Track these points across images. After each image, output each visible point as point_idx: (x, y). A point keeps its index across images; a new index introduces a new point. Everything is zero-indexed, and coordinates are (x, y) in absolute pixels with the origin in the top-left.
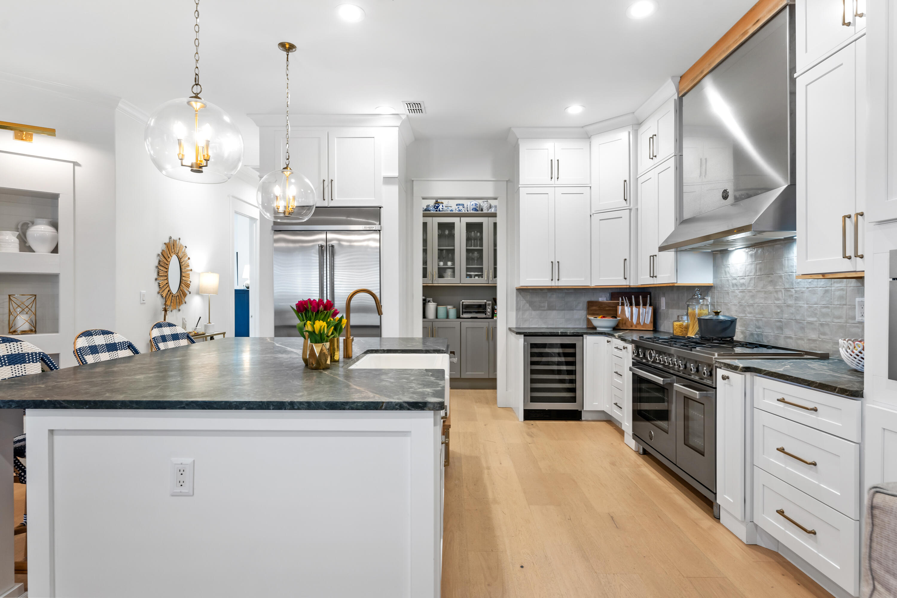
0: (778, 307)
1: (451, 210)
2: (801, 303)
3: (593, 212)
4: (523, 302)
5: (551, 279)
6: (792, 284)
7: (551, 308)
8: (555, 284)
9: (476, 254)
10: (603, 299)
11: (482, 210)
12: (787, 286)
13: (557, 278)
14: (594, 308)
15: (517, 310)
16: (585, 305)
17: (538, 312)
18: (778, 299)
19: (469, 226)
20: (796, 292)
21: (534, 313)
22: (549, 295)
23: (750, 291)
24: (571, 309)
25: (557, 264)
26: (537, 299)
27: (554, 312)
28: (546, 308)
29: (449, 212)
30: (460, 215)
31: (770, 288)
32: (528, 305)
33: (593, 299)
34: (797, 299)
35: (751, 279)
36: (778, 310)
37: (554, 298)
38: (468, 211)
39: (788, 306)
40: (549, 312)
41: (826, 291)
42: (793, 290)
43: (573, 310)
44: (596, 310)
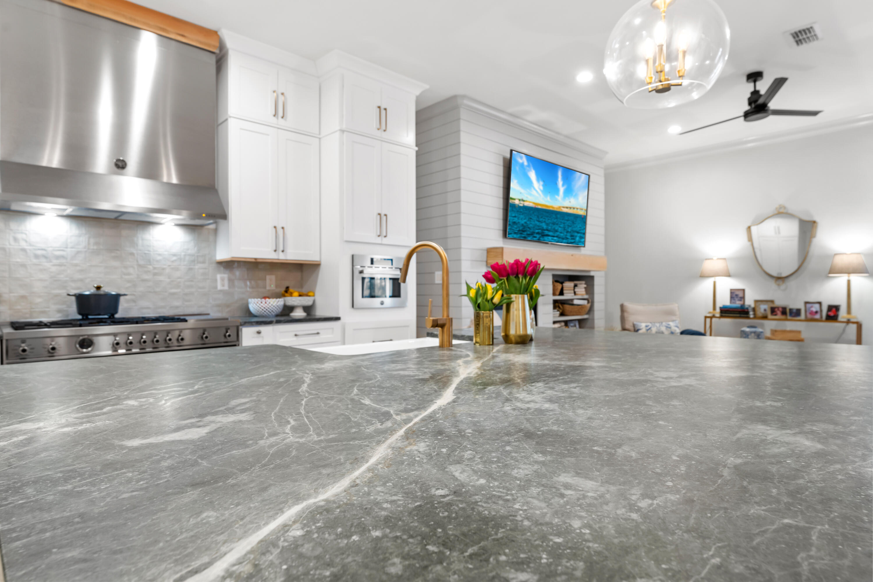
0: (129, 281)
2: (161, 278)
6: (149, 261)
12: (141, 262)
18: (129, 274)
20: (155, 268)
23: (76, 265)
31: (116, 263)
34: (155, 274)
35: (78, 252)
36: (128, 285)
39: (144, 280)
41: (190, 269)
42: (151, 267)
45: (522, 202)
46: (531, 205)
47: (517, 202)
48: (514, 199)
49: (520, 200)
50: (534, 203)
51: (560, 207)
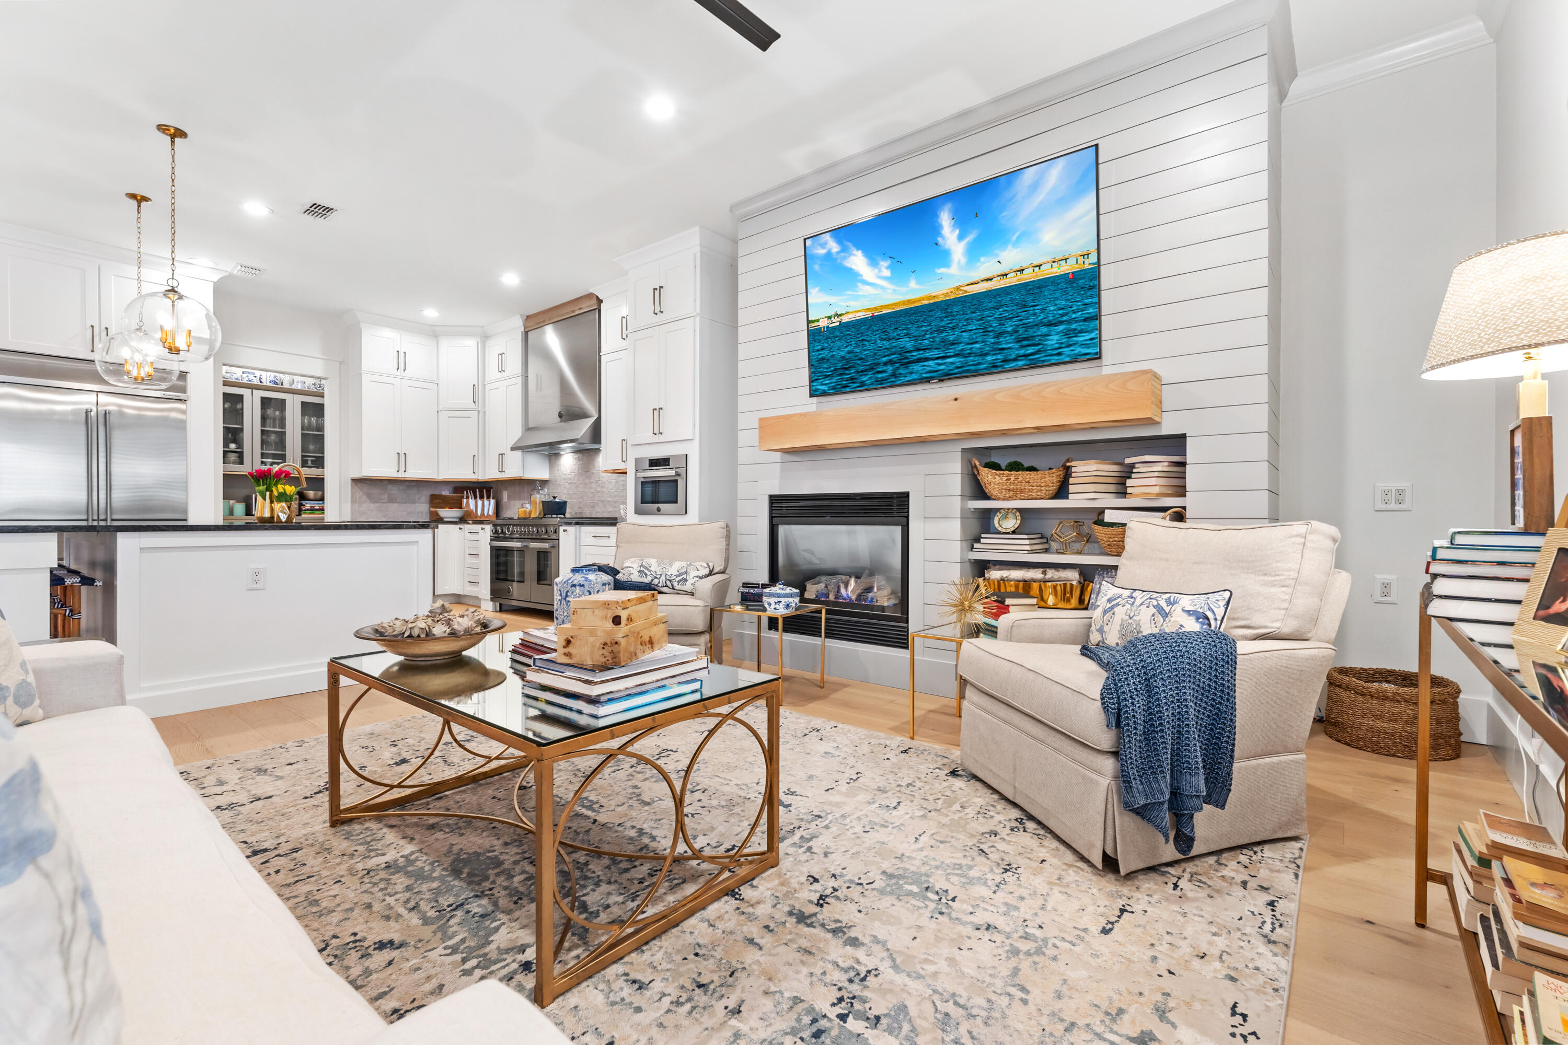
1: (237, 379)
2: (604, 490)
3: (441, 408)
4: (359, 494)
5: (397, 469)
6: (600, 478)
7: (391, 500)
8: (401, 475)
9: (273, 437)
10: (446, 492)
11: (282, 384)
12: (597, 479)
13: (403, 469)
14: (437, 501)
15: (352, 502)
16: (428, 500)
17: (377, 505)
18: (592, 488)
19: (265, 402)
21: (372, 505)
22: (390, 487)
23: (575, 483)
24: (413, 502)
25: (403, 456)
26: (375, 491)
27: (395, 505)
28: (386, 501)
29: (234, 380)
30: (252, 387)
31: (587, 481)
32: (364, 497)
33: (437, 493)
34: (602, 487)
35: (576, 475)
36: (592, 495)
37: (394, 490)
38: (261, 382)
39: (598, 492)
40: (389, 505)
42: (600, 482)
43: (416, 503)
44: (439, 503)
45: (837, 319)
46: (861, 315)
47: (823, 323)
48: (818, 321)
49: (829, 318)
50: (868, 310)
51: (958, 288)
